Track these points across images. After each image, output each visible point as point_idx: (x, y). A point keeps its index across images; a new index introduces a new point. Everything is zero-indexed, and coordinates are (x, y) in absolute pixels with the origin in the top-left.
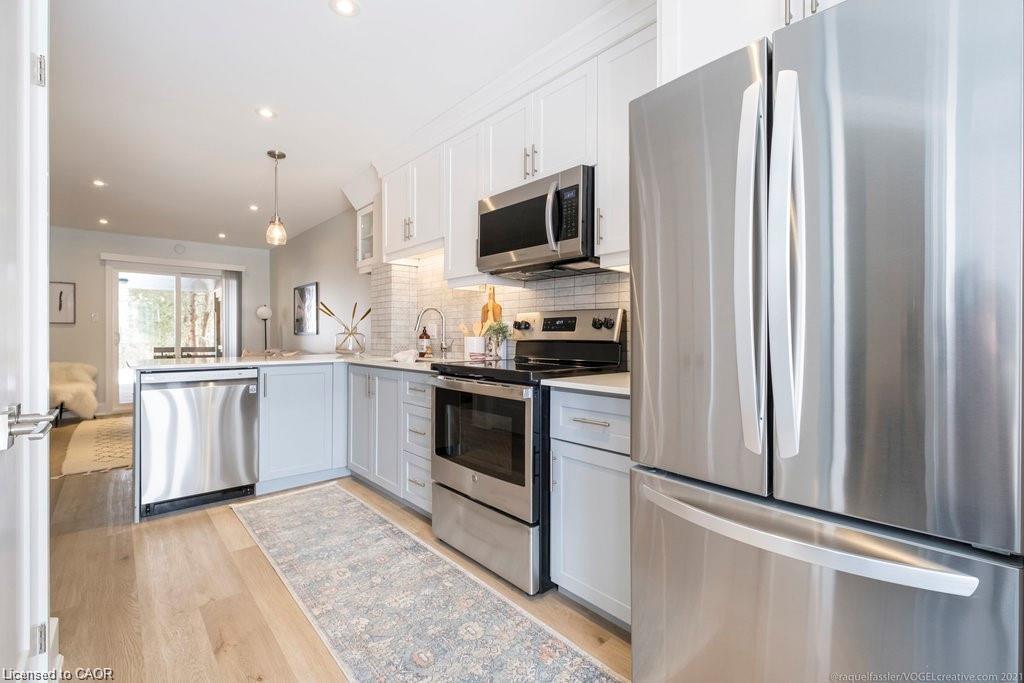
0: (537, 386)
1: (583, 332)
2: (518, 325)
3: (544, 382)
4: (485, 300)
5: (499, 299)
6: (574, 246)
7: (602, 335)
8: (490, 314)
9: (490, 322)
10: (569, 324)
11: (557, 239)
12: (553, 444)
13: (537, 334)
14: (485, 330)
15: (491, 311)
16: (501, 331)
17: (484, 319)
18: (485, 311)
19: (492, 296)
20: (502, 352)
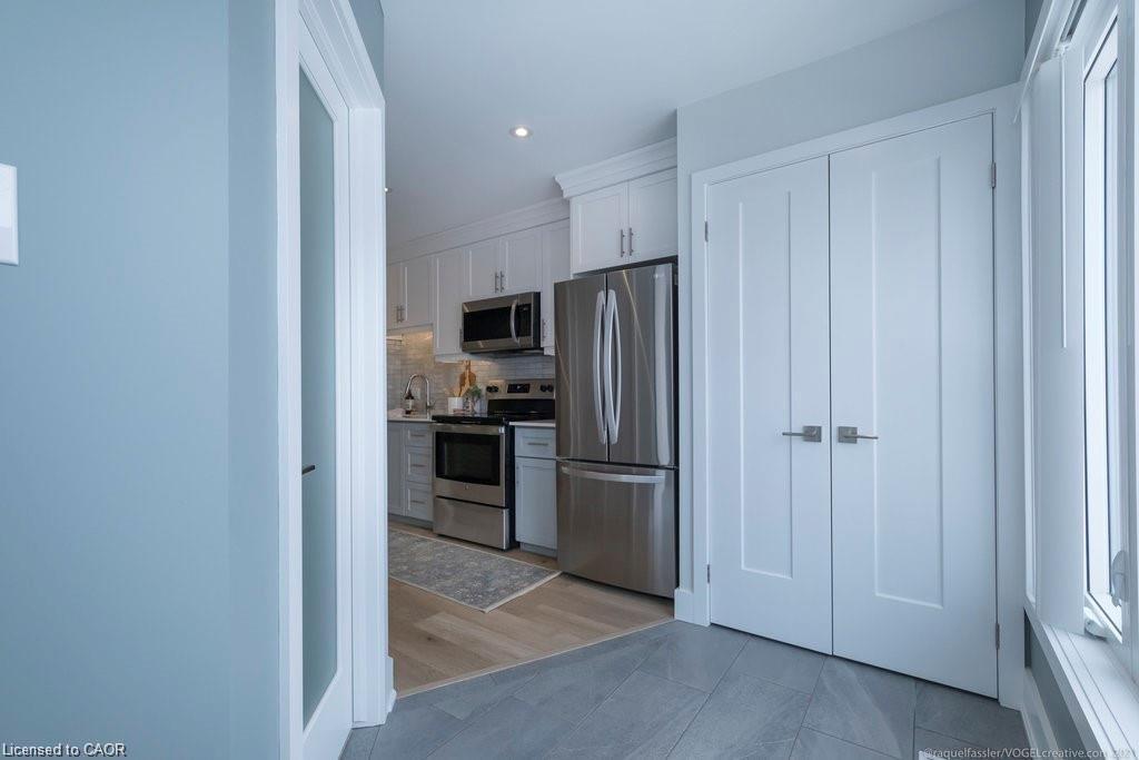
0: (507, 426)
1: (534, 394)
2: (490, 389)
3: (511, 423)
4: (463, 369)
5: (473, 369)
6: (530, 340)
7: (545, 395)
8: (467, 381)
9: (467, 386)
10: (525, 388)
11: (517, 336)
12: (517, 460)
13: (503, 395)
14: (463, 392)
15: (467, 378)
16: (476, 394)
17: (462, 384)
18: (463, 378)
19: (468, 367)
20: (477, 408)
